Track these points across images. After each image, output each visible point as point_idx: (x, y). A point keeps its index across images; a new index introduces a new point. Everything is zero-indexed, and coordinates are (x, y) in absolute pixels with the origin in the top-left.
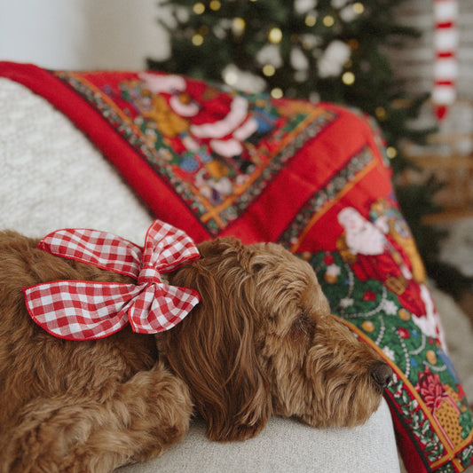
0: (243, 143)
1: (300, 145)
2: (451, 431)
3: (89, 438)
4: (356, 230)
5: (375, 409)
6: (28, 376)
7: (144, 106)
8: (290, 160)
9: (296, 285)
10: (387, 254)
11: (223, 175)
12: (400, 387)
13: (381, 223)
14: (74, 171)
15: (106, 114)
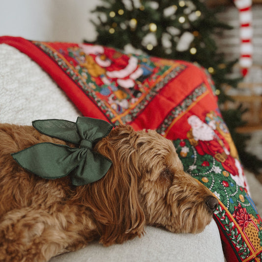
0: (135, 81)
1: (166, 82)
2: (254, 241)
3: (42, 233)
4: (198, 128)
5: (208, 223)
6: (10, 198)
7: (81, 60)
8: (161, 90)
9: (163, 152)
10: (215, 140)
11: (124, 98)
12: (224, 214)
13: (212, 124)
14: (41, 93)
15: (60, 63)
